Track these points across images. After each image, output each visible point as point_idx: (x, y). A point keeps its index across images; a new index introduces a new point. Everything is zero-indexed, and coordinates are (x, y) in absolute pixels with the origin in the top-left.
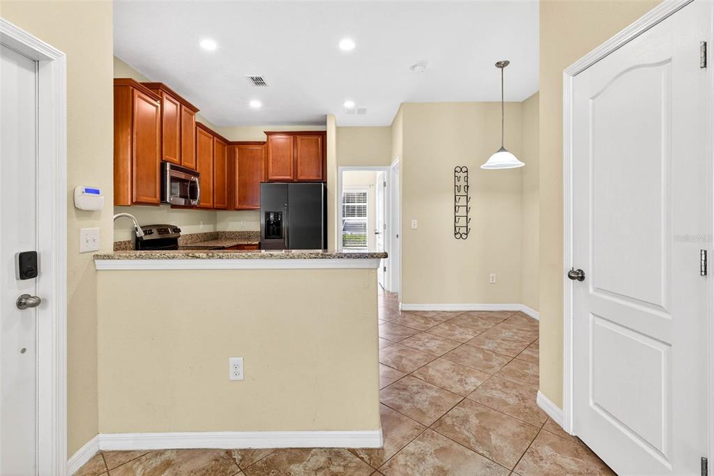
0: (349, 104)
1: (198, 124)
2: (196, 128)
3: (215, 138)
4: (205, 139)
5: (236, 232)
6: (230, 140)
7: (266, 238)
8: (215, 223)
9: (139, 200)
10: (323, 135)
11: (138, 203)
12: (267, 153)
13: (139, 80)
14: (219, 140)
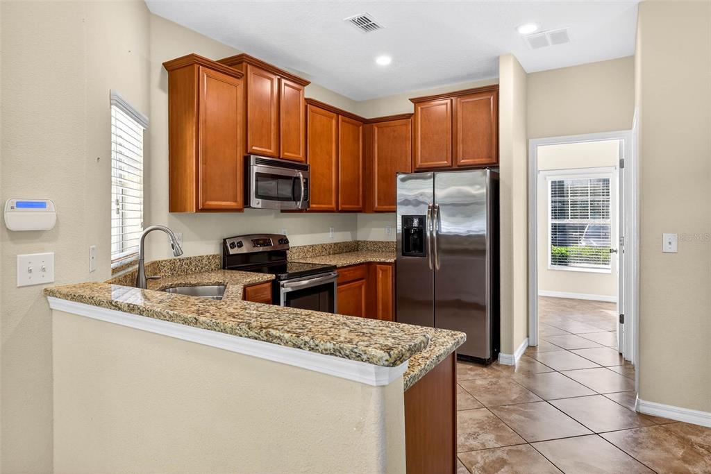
0: (528, 29)
1: (309, 101)
2: (306, 107)
3: (340, 116)
4: (319, 120)
5: (379, 242)
6: (368, 117)
7: (403, 255)
8: (353, 228)
9: (206, 207)
10: (494, 90)
11: (205, 210)
12: (414, 130)
13: (214, 57)
14: (347, 119)
